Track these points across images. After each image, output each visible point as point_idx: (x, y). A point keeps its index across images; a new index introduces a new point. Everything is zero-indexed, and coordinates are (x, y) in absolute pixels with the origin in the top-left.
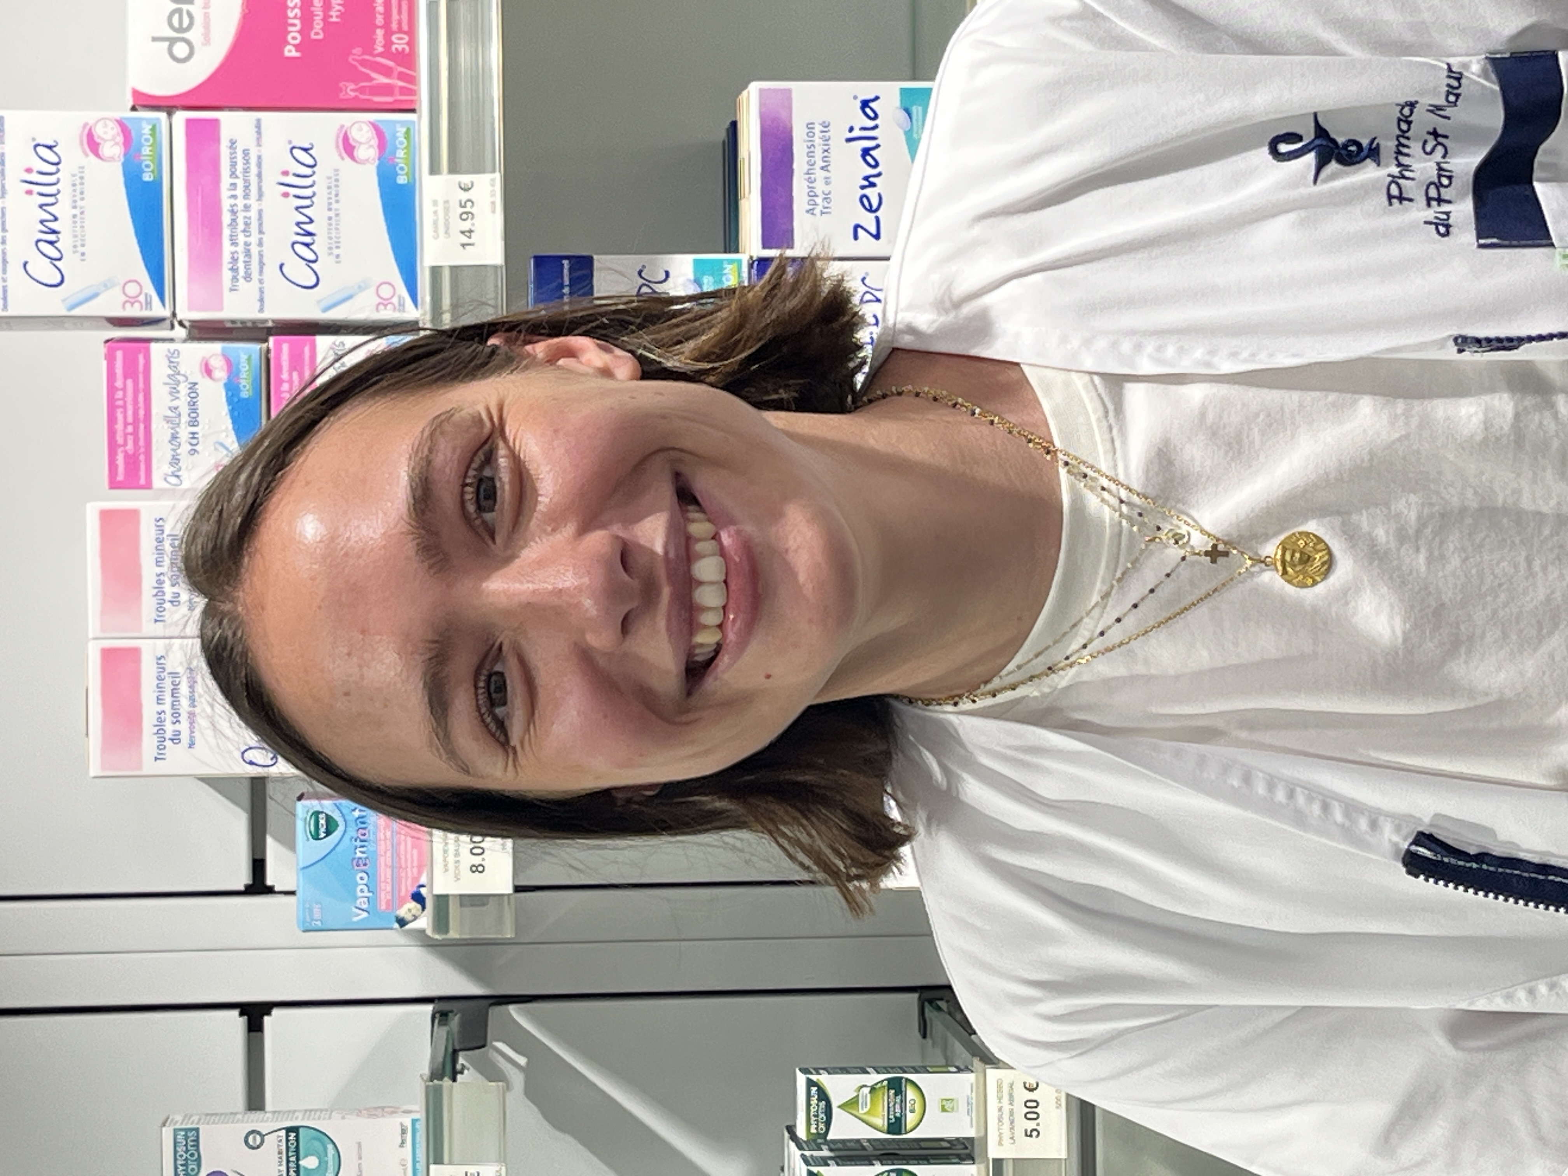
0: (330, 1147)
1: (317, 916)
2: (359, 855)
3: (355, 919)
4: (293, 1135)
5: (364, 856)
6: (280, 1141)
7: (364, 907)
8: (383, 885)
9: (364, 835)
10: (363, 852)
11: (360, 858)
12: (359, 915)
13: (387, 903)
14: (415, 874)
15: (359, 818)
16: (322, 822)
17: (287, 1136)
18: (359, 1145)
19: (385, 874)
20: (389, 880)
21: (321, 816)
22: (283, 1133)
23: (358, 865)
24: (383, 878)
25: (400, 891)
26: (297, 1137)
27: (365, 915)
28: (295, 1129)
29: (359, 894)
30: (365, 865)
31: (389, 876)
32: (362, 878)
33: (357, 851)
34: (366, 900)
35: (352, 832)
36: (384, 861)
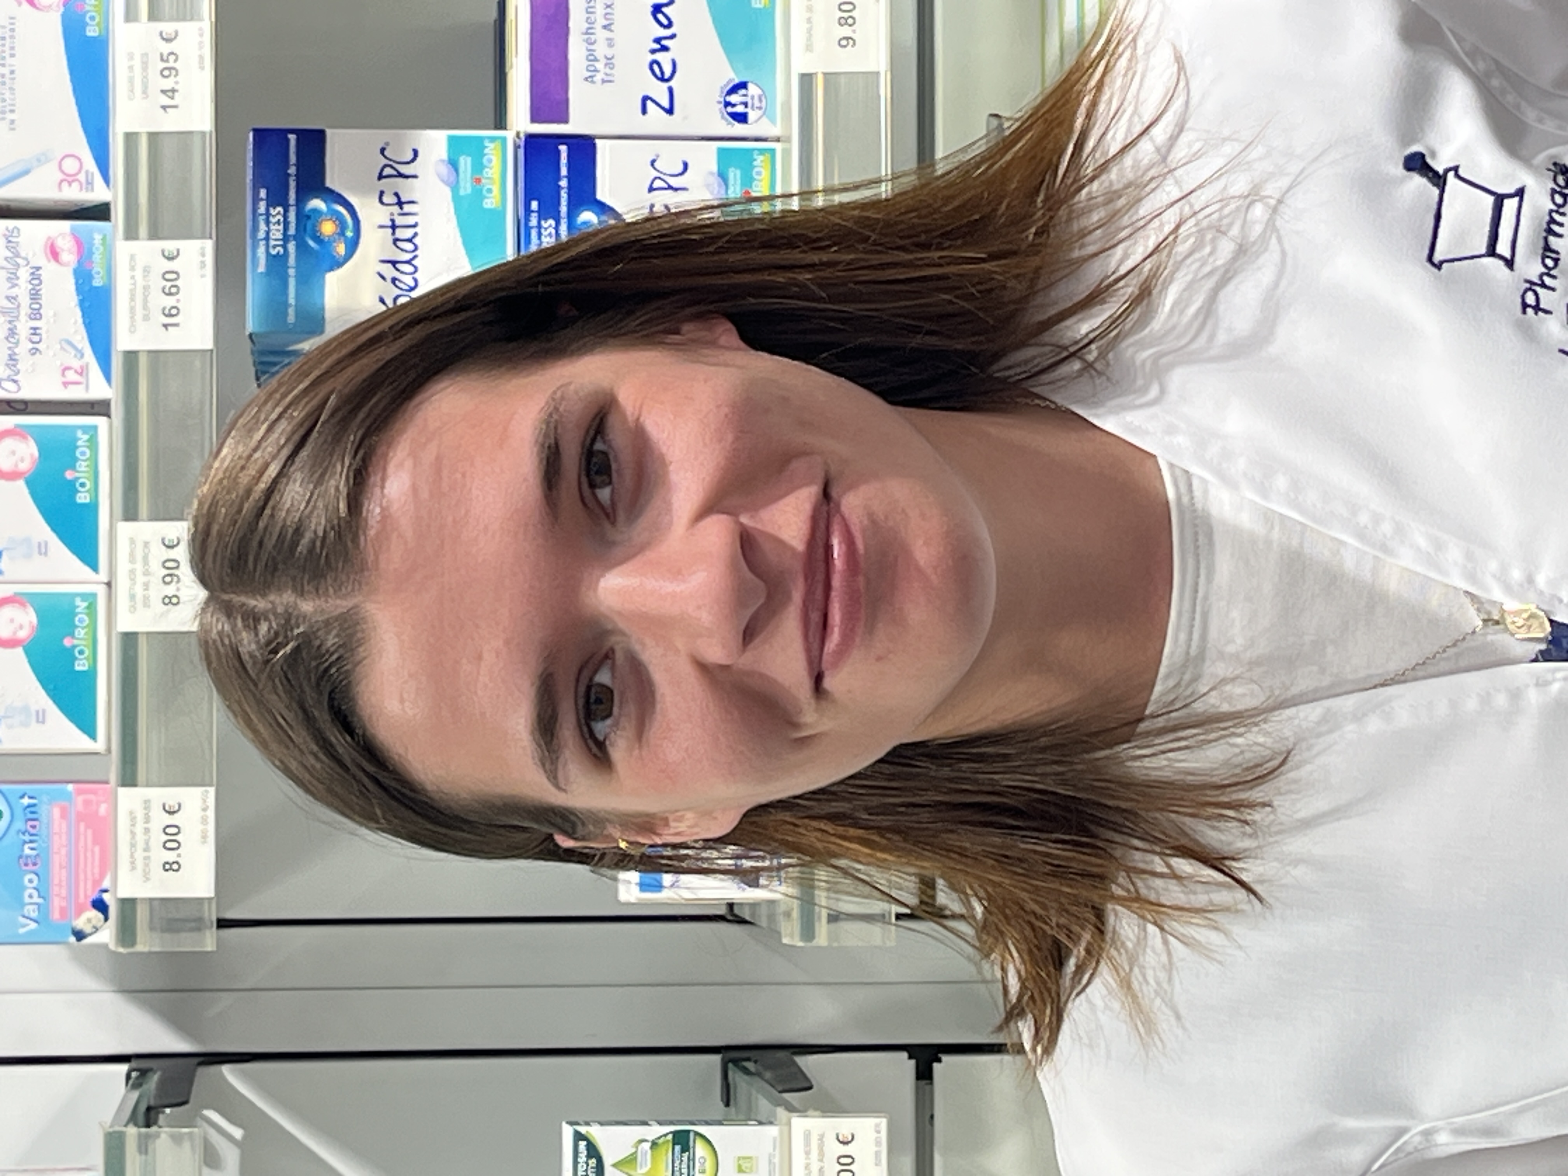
2: (27, 851)
3: (22, 931)
5: (34, 853)
7: (34, 915)
8: (56, 889)
10: (32, 849)
11: (28, 857)
12: (26, 926)
13: (62, 911)
14: (97, 876)
19: (59, 875)
20: (64, 883)
23: (26, 865)
24: (56, 881)
25: (77, 896)
27: (33, 925)
29: (27, 900)
30: (35, 864)
31: (64, 879)
32: (31, 881)
33: (26, 846)
34: (36, 907)
35: (19, 825)
36: (58, 859)
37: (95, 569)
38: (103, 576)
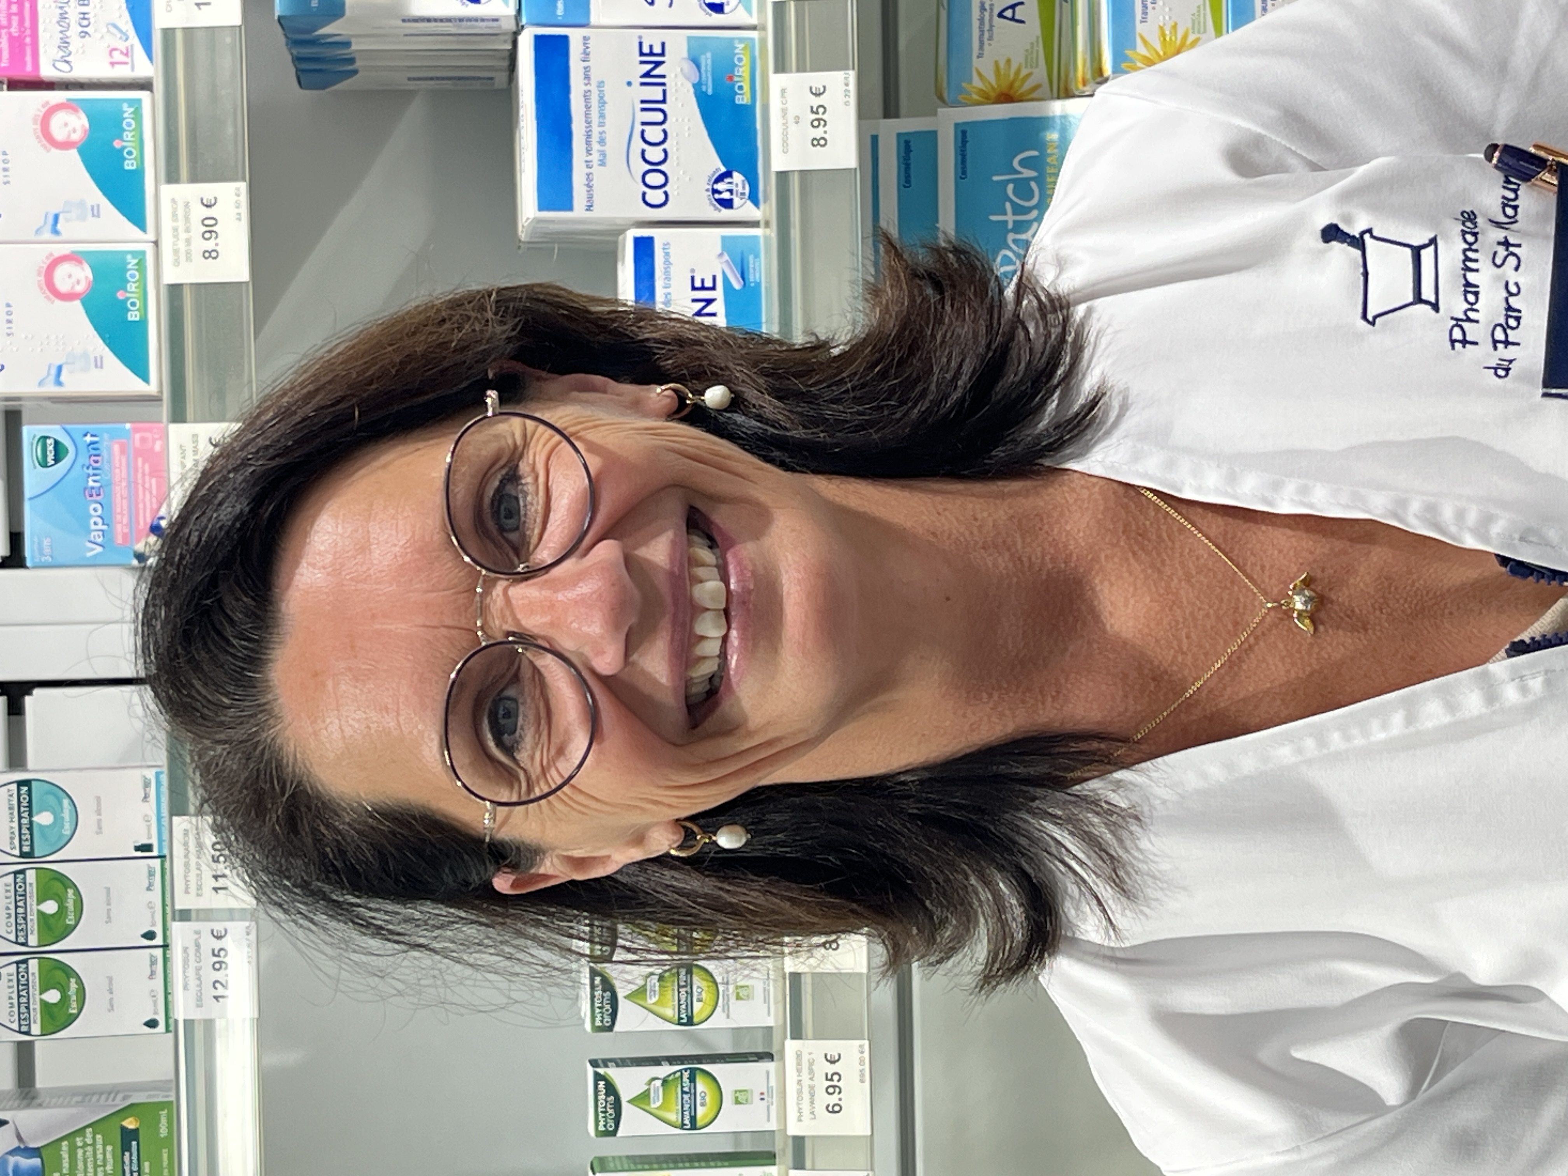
0: (66, 802)
1: (47, 551)
2: (91, 484)
3: (89, 554)
4: (24, 789)
5: (97, 485)
6: (11, 796)
7: (99, 540)
8: (119, 517)
9: (96, 462)
10: (95, 481)
11: (93, 488)
12: (93, 550)
13: (125, 536)
14: (155, 506)
15: (92, 443)
16: (51, 448)
17: (19, 790)
18: (98, 799)
19: (120, 505)
20: (125, 512)
21: (49, 441)
22: (14, 787)
23: (91, 496)
24: (119, 510)
25: (138, 522)
26: (30, 793)
27: (99, 549)
28: (27, 783)
29: (93, 527)
30: (99, 495)
31: (125, 507)
32: (95, 510)
33: (90, 479)
34: (100, 533)
35: (83, 459)
36: (120, 491)
37: (143, 228)
38: (151, 236)
